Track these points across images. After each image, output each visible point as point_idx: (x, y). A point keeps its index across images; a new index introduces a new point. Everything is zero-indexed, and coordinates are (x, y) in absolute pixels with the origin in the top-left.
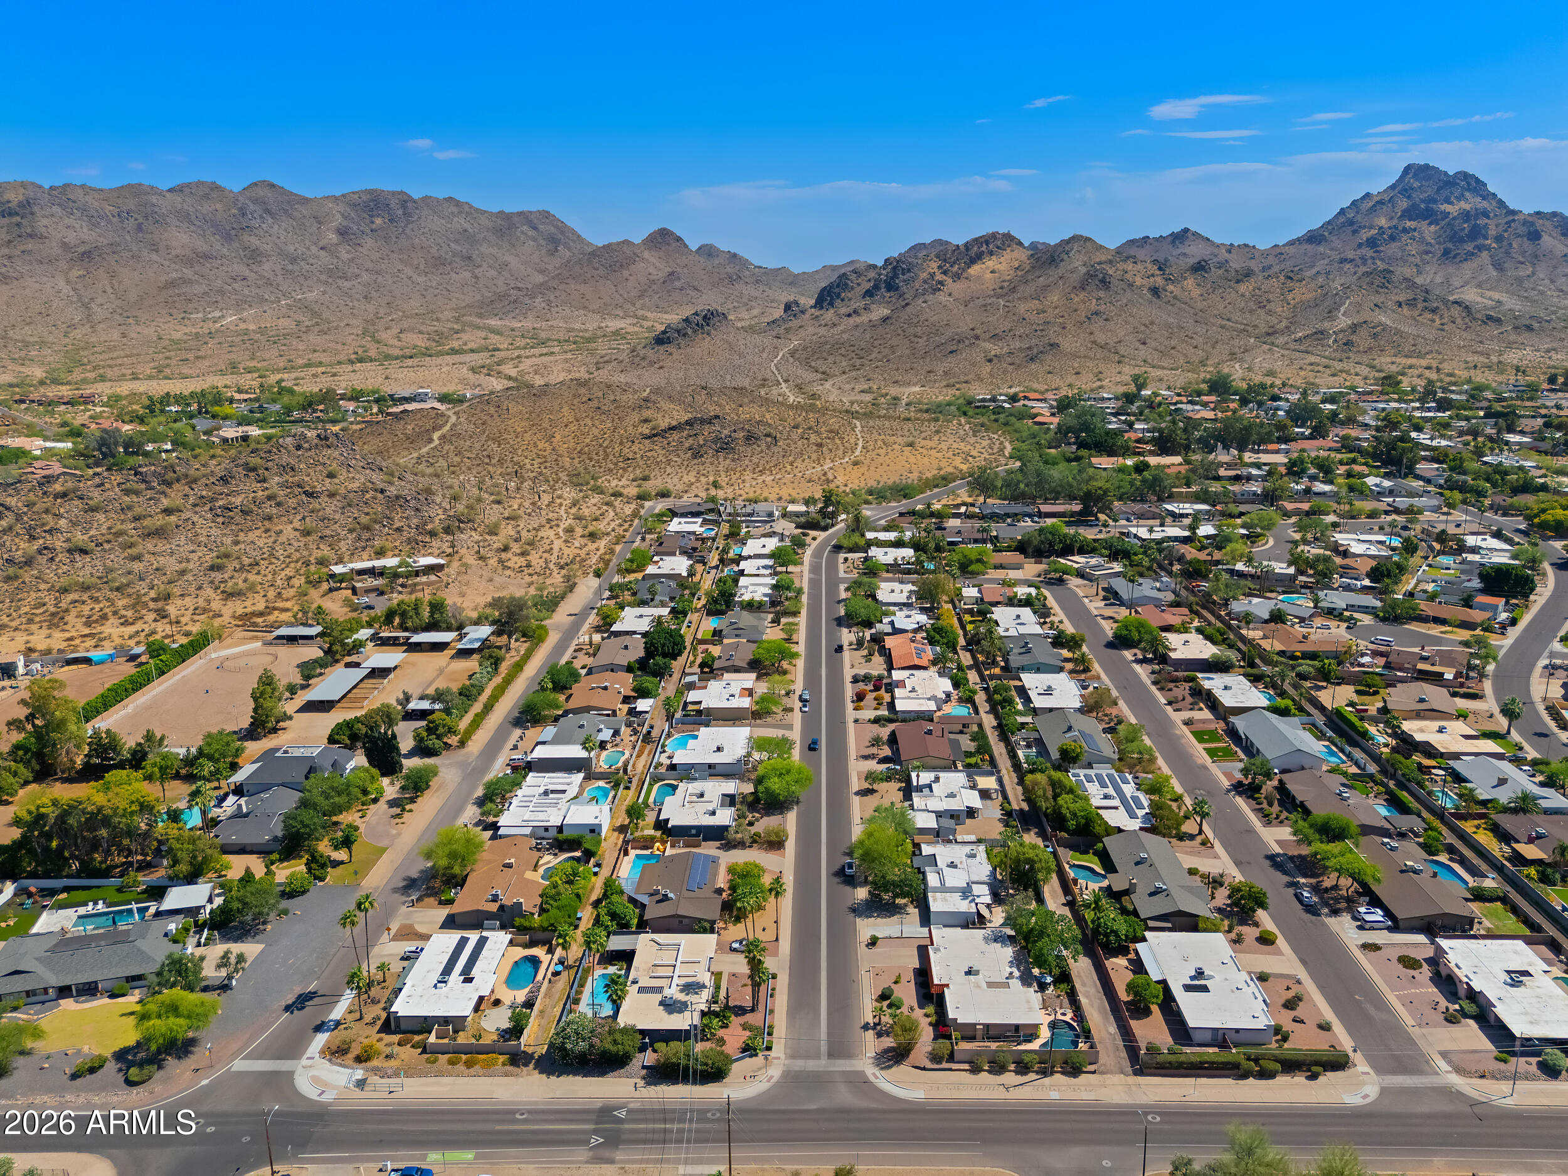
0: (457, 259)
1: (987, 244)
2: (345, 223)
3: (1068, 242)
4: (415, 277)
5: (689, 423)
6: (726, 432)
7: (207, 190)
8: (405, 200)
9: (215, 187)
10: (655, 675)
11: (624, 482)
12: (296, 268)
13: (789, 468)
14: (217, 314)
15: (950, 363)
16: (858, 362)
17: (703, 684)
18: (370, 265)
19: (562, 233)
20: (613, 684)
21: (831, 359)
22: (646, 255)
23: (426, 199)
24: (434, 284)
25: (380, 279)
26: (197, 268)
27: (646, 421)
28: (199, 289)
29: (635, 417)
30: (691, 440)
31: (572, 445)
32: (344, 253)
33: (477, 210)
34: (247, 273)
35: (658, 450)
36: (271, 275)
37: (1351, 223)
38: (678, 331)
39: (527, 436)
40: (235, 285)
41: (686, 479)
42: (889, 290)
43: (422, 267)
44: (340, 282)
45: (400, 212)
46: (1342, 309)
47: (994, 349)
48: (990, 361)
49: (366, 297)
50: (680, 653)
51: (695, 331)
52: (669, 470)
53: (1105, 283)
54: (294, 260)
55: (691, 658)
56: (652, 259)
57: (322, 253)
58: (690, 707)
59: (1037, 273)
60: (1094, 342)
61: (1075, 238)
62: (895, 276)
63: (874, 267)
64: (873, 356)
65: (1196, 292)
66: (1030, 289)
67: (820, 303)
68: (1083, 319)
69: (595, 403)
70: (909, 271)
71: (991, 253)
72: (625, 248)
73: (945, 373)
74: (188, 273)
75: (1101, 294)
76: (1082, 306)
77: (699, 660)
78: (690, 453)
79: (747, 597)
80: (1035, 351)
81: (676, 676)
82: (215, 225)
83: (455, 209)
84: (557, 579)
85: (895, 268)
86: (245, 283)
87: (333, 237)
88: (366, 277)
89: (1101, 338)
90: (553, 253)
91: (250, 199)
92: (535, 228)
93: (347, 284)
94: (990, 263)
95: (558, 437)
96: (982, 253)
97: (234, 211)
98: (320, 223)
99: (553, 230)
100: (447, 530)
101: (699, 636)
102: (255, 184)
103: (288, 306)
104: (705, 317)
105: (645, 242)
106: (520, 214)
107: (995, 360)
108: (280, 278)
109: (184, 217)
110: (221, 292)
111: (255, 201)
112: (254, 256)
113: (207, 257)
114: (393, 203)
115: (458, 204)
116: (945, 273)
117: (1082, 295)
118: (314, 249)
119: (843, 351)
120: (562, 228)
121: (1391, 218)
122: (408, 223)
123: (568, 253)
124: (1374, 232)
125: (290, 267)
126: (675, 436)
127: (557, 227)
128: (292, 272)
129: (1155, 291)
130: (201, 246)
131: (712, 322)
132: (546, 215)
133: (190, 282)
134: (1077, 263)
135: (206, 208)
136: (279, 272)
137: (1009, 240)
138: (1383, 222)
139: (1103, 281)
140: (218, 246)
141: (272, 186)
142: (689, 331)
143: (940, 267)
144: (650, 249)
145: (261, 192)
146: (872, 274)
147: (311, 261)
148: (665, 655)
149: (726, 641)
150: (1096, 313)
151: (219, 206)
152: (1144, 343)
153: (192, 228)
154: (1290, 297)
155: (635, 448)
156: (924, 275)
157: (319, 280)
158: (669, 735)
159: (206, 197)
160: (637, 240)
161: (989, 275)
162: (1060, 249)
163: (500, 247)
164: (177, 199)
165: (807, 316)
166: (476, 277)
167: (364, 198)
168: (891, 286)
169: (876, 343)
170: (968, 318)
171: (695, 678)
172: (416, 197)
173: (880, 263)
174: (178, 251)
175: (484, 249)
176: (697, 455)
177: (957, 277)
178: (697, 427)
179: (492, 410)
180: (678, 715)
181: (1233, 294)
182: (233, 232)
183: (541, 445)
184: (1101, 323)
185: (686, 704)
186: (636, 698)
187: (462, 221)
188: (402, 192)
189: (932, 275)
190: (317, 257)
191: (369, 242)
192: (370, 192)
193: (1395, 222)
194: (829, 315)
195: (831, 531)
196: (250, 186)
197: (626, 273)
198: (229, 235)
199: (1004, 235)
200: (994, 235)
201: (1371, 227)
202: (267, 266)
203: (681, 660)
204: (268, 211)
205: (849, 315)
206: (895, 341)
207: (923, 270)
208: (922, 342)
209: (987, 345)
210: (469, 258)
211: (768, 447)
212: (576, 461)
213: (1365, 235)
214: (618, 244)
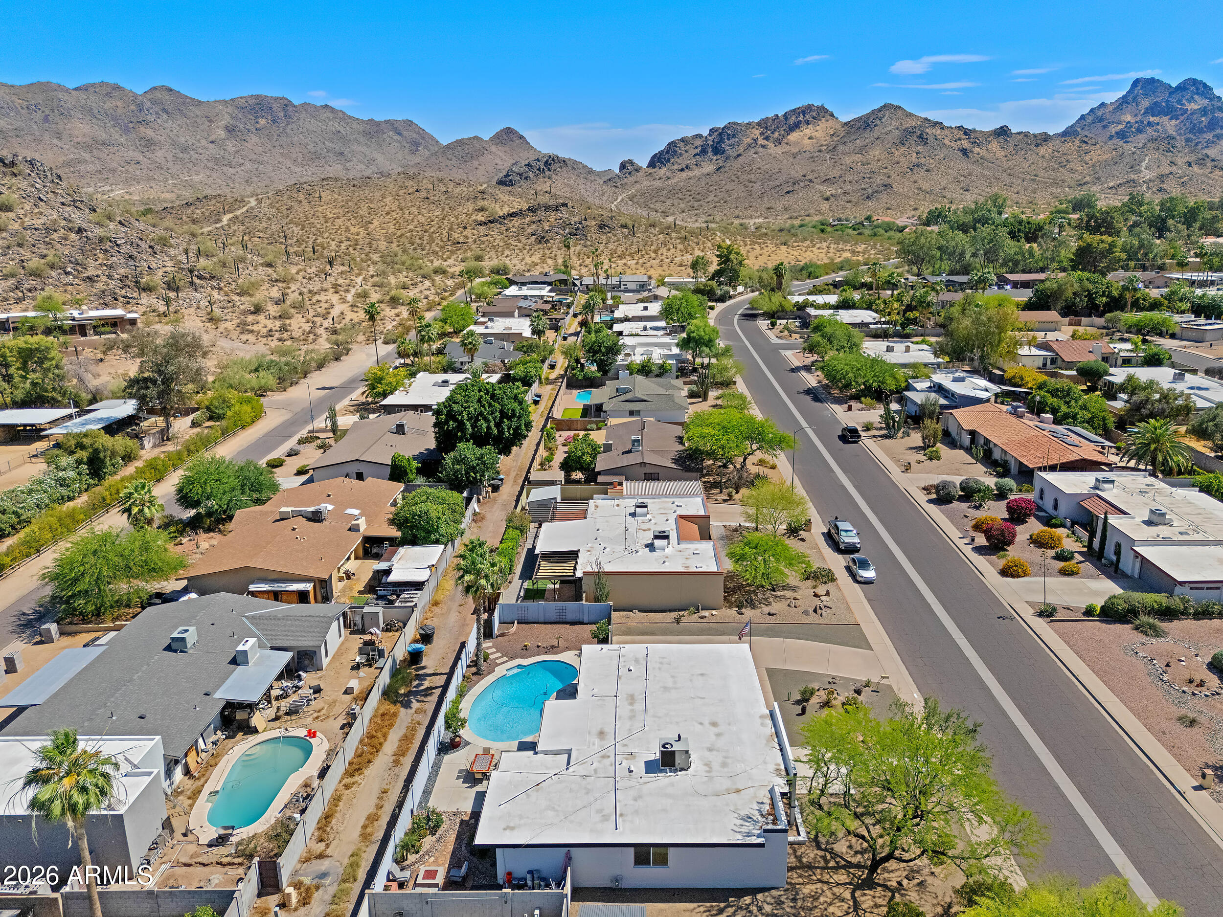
0: (331, 155)
1: (804, 113)
2: (232, 122)
3: (880, 110)
4: (293, 167)
5: (532, 210)
6: (577, 219)
7: (109, 90)
8: (286, 104)
9: (117, 87)
10: (456, 485)
11: (451, 261)
12: (186, 156)
13: (653, 255)
14: (107, 188)
15: (789, 200)
16: (696, 204)
17: (575, 507)
18: (254, 157)
19: (423, 138)
20: (342, 505)
21: (669, 202)
22: (494, 149)
23: (305, 105)
24: (310, 173)
25: (261, 167)
26: (96, 153)
27: (481, 210)
28: (91, 168)
29: (470, 206)
30: (534, 226)
31: (392, 229)
32: (230, 146)
33: (349, 117)
34: (141, 158)
35: (495, 235)
36: (163, 161)
37: (1101, 119)
38: (521, 175)
39: (339, 222)
40: (129, 168)
41: (528, 260)
42: (715, 154)
43: (300, 160)
44: (225, 169)
45: (281, 114)
46: (1144, 165)
47: (829, 191)
48: (827, 199)
49: (247, 181)
50: (518, 437)
51: (536, 175)
52: (507, 252)
53: (923, 139)
54: (185, 150)
55: (542, 452)
56: (499, 153)
57: (211, 145)
58: (545, 569)
59: (853, 137)
60: (920, 189)
61: (886, 107)
62: (721, 141)
63: (699, 136)
64: (710, 199)
65: (1000, 154)
66: (849, 148)
67: (652, 164)
68: (905, 169)
69: (424, 194)
70: (734, 136)
71: (808, 123)
72: (475, 142)
73: (786, 209)
74: (87, 156)
75: (920, 148)
76: (903, 159)
77: (560, 456)
78: (533, 239)
79: (638, 359)
80: (870, 191)
81: (508, 490)
82: (115, 119)
83: (331, 115)
84: (324, 345)
85: (720, 134)
86: (138, 166)
87: (222, 133)
88: (248, 166)
89: (926, 186)
90: (416, 151)
91: (150, 100)
92: (400, 134)
93: (232, 171)
94: (808, 131)
95: (376, 223)
96: (799, 123)
97: (133, 107)
98: (211, 121)
99: (415, 135)
100: (171, 286)
101: (558, 414)
102: (155, 88)
103: (175, 185)
104: (546, 163)
105: (492, 139)
106: (387, 122)
107: (832, 199)
108: (170, 164)
109: (87, 111)
110: (113, 171)
111: (154, 102)
112: (149, 145)
113: (105, 144)
114: (275, 106)
115: (333, 110)
116: (767, 138)
117: (903, 149)
118: (204, 142)
119: (680, 195)
120: (423, 135)
121: (1136, 115)
122: (288, 123)
123: (427, 153)
124: (1121, 127)
125: (181, 155)
126: (516, 222)
127: (418, 133)
128: (181, 159)
129: (965, 152)
130: (102, 135)
131: (553, 167)
132: (409, 123)
133: (85, 162)
134: (890, 126)
135: (108, 105)
136: (170, 159)
137: (822, 112)
138: (1129, 118)
139: (921, 137)
140: (116, 135)
141: (170, 90)
142: (531, 175)
143: (762, 134)
144: (496, 145)
145: (158, 95)
146: (698, 142)
147: (200, 151)
148: (480, 440)
149: (612, 421)
150: (918, 165)
151: (119, 103)
152: (967, 190)
153: (94, 121)
154: (1087, 158)
155: (468, 232)
156: (749, 140)
157: (206, 167)
158: (478, 668)
159: (109, 95)
160: (486, 137)
161: (807, 141)
162: (873, 116)
163: (368, 146)
164: (83, 95)
165: (641, 173)
166: (348, 170)
167: (250, 102)
168: (717, 151)
169: (711, 188)
170: (798, 168)
171: (555, 492)
172: (296, 103)
173: (705, 133)
174: (79, 139)
175: (355, 147)
176: (541, 240)
177: (778, 142)
178: (541, 213)
179: (302, 197)
180: (510, 595)
181: (1034, 156)
182: (131, 125)
183: (353, 230)
184: (923, 173)
185: (532, 560)
186: (395, 543)
187: (337, 125)
188: (283, 98)
189: (755, 140)
190: (207, 148)
191: (254, 139)
192: (256, 97)
193: (1139, 118)
194: (663, 171)
195: (728, 303)
196: (150, 90)
197: (476, 163)
198: (126, 127)
199: (818, 107)
200: (810, 107)
201: (1119, 123)
202: (160, 154)
203: (522, 453)
204: (165, 110)
205: (682, 170)
206: (729, 187)
207: (747, 136)
208: (757, 186)
209: (823, 188)
210: (341, 154)
211: (625, 238)
212: (394, 245)
213: (1114, 129)
214: (469, 139)
